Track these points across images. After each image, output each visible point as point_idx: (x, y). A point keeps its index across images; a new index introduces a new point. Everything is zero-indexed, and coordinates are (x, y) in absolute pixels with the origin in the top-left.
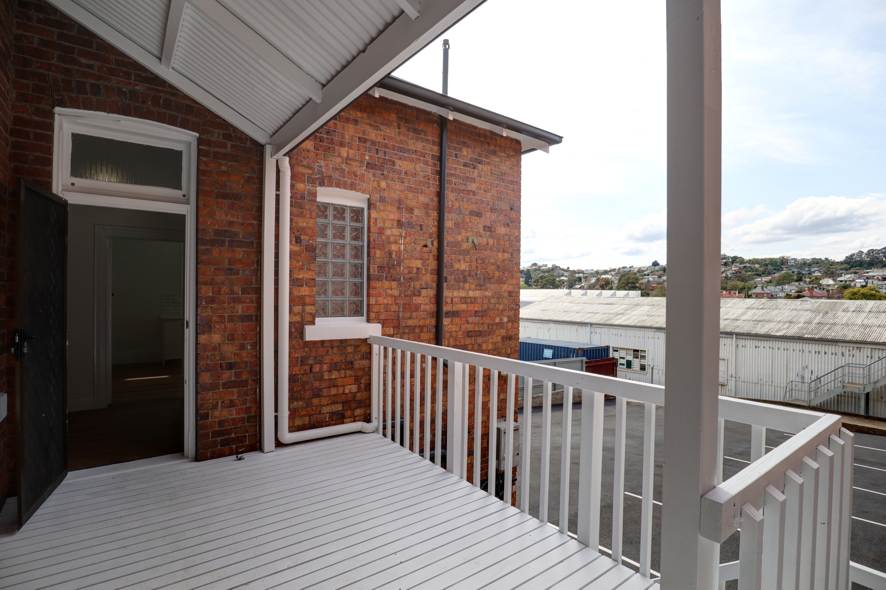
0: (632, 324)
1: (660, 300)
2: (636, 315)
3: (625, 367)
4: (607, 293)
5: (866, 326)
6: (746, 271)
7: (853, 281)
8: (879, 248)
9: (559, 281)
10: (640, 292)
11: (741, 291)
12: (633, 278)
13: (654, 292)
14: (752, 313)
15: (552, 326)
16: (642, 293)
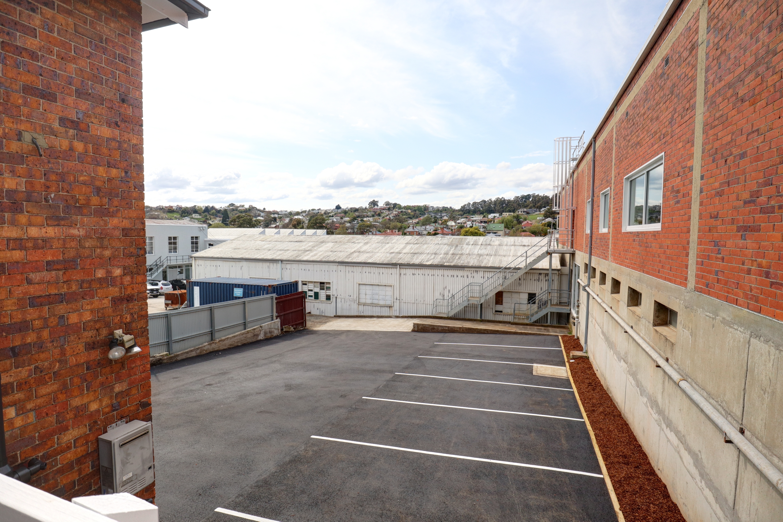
0: (318, 260)
1: (342, 238)
2: (321, 251)
3: (313, 298)
4: (298, 231)
5: (480, 255)
6: (402, 215)
7: (465, 223)
8: (479, 201)
9: (255, 221)
10: (325, 230)
11: (400, 229)
12: (320, 219)
13: (337, 231)
14: (410, 247)
15: (244, 264)
16: (327, 232)
